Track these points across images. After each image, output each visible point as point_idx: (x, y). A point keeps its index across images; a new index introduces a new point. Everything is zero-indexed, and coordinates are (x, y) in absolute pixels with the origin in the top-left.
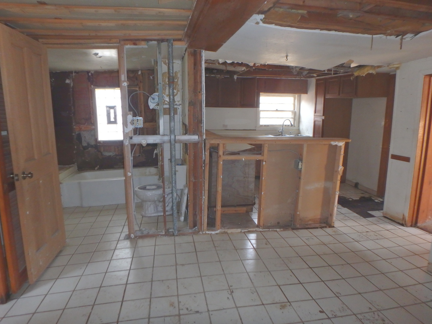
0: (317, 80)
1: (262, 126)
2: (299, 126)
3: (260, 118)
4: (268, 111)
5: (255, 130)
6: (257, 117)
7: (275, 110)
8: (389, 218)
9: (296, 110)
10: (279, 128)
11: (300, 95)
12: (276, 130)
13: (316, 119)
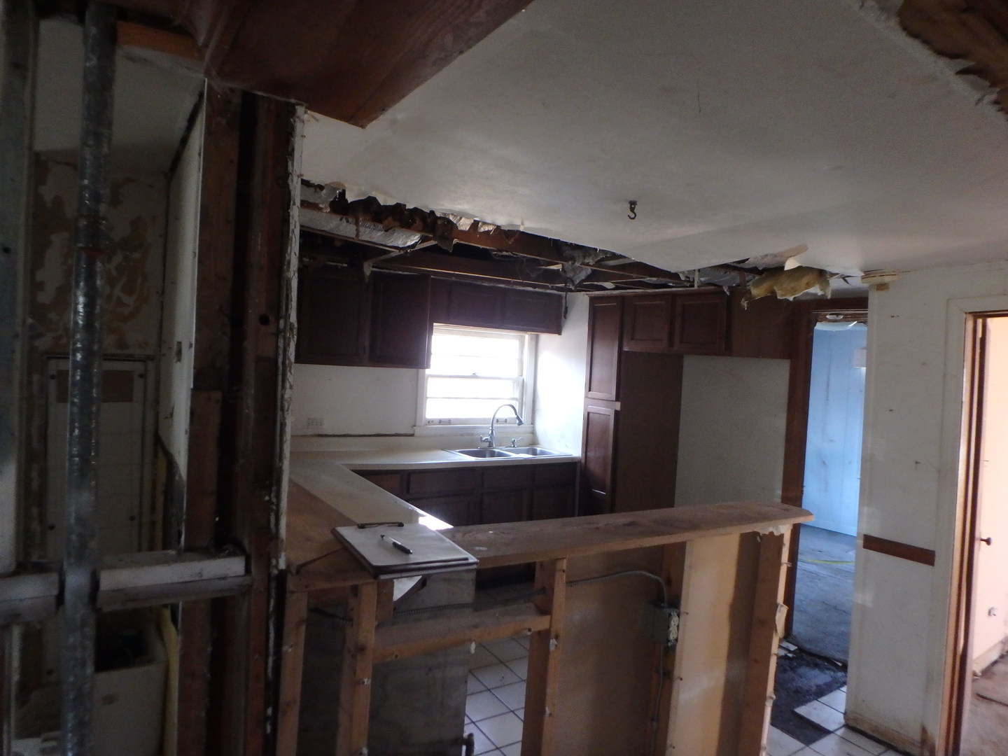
0: (593, 300)
1: (430, 422)
2: (533, 423)
3: (427, 398)
4: (450, 377)
5: (412, 435)
6: (416, 397)
7: (471, 374)
8: (870, 732)
9: (525, 376)
10: (482, 428)
11: (537, 336)
12: (472, 435)
13: (593, 408)
